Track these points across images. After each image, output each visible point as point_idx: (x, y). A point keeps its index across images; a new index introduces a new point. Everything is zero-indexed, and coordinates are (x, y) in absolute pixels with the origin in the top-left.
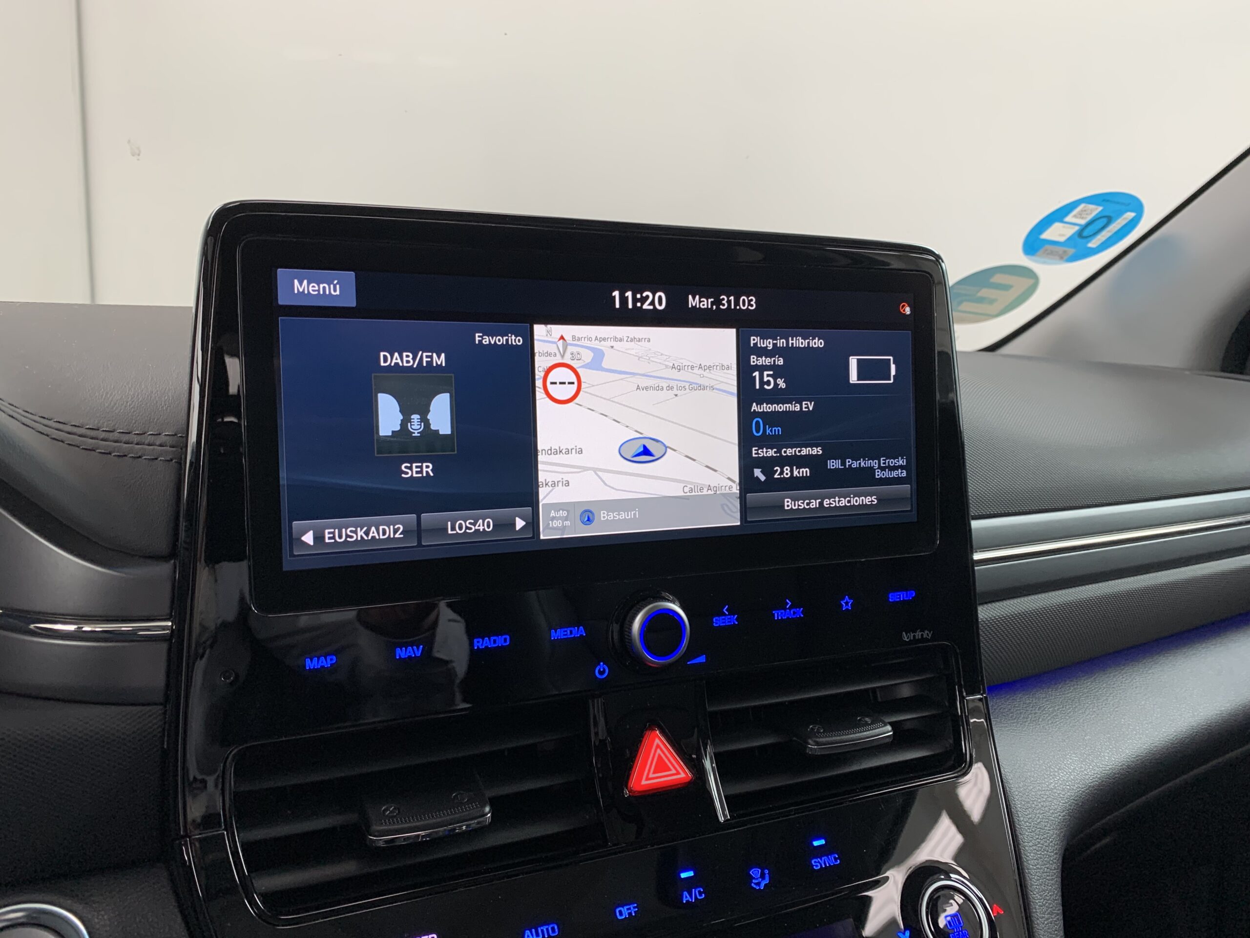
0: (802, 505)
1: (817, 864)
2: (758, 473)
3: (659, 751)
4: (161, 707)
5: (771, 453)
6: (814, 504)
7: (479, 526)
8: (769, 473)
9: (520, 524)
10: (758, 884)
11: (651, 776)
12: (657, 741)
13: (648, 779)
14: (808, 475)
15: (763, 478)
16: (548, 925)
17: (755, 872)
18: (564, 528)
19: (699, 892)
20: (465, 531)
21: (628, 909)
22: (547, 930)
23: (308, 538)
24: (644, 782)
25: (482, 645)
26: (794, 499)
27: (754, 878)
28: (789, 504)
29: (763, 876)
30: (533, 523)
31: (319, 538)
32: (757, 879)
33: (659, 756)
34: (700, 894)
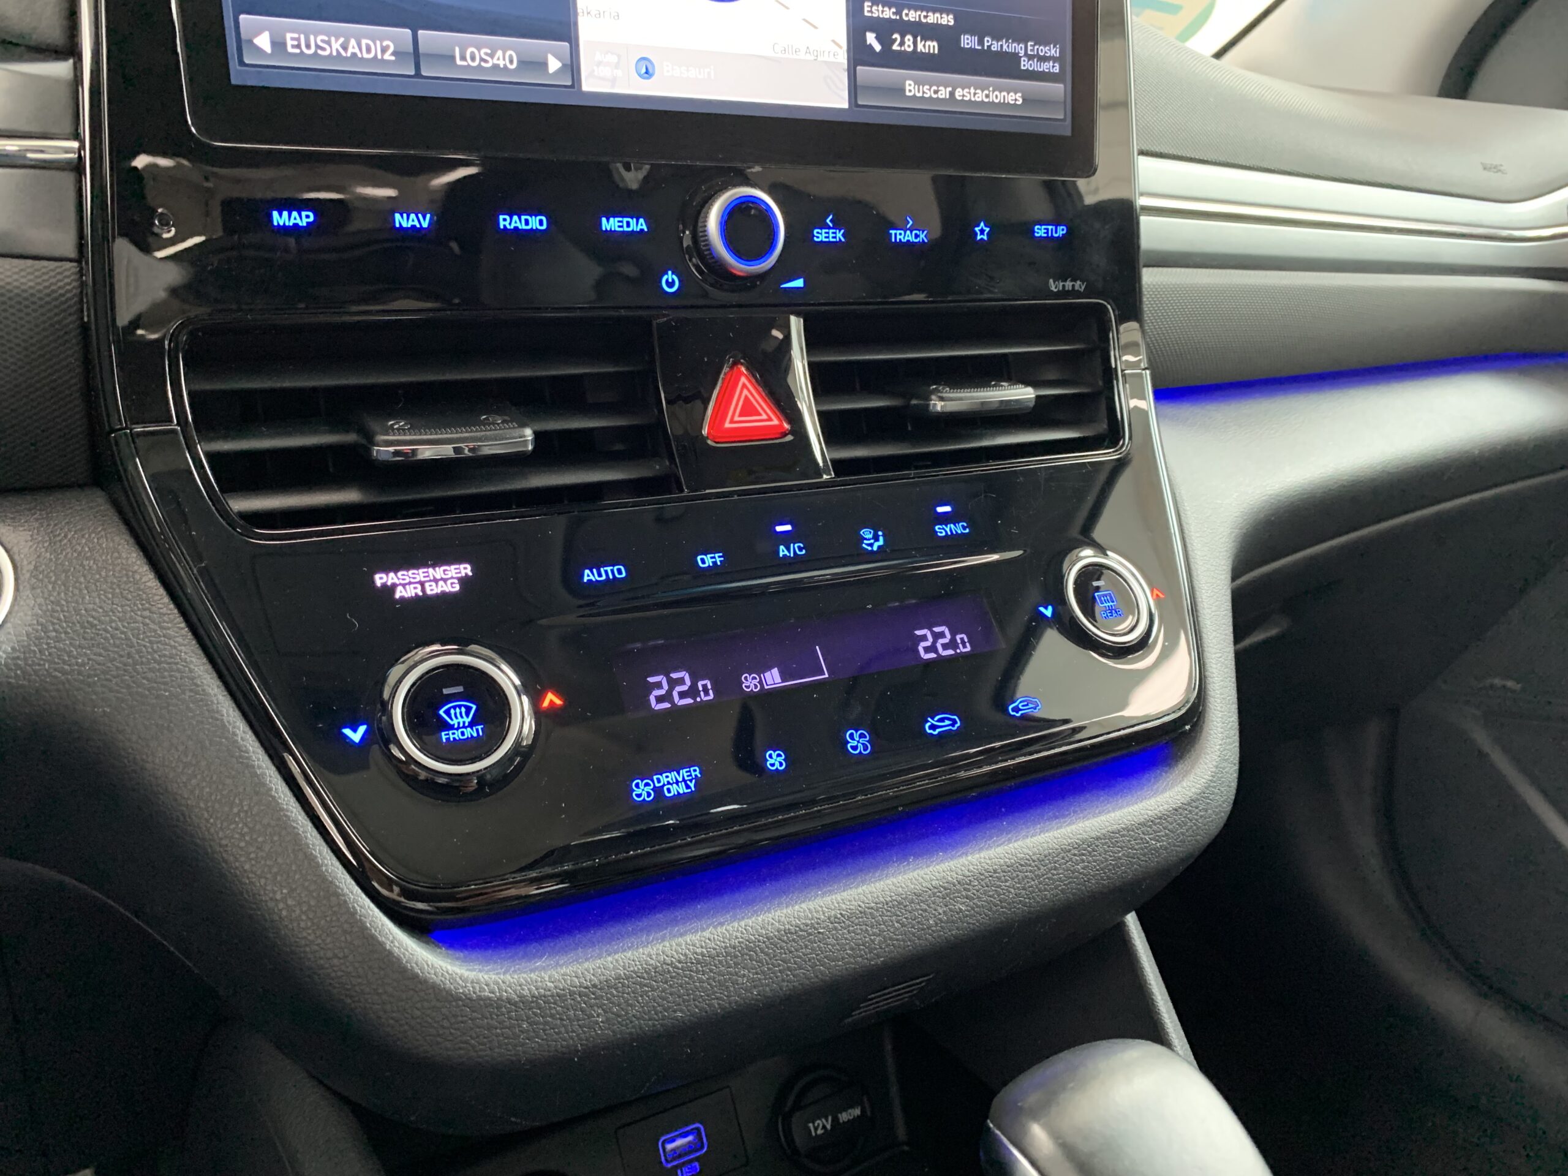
0: (928, 92)
1: (941, 530)
2: (871, 38)
3: (745, 392)
4: (75, 264)
5: (888, 13)
6: (944, 93)
7: (498, 59)
8: (885, 40)
9: (554, 65)
10: (871, 545)
11: (737, 418)
12: (743, 380)
13: (732, 422)
14: (936, 52)
15: (878, 47)
16: (614, 566)
17: (867, 533)
18: (614, 81)
19: (799, 548)
20: (479, 64)
21: (712, 558)
22: (612, 571)
23: (263, 42)
24: (727, 425)
25: (510, 224)
26: (918, 82)
27: (866, 539)
28: (911, 88)
29: (876, 538)
30: (573, 67)
31: (278, 45)
32: (869, 540)
33: (746, 398)
34: (800, 549)
